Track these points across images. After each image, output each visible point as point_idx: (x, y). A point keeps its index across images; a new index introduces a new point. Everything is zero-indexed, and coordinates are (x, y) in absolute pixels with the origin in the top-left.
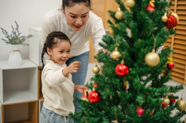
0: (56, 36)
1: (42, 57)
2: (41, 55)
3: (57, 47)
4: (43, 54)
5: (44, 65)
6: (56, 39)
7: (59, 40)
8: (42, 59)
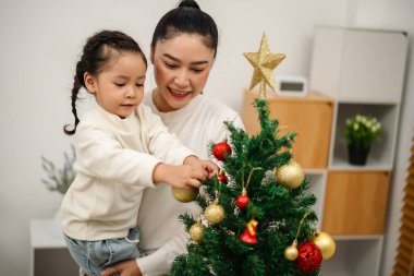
0: (106, 42)
1: (74, 98)
2: (71, 94)
3: (109, 69)
4: (75, 92)
5: (77, 121)
6: (106, 49)
7: (114, 52)
8: (74, 105)
